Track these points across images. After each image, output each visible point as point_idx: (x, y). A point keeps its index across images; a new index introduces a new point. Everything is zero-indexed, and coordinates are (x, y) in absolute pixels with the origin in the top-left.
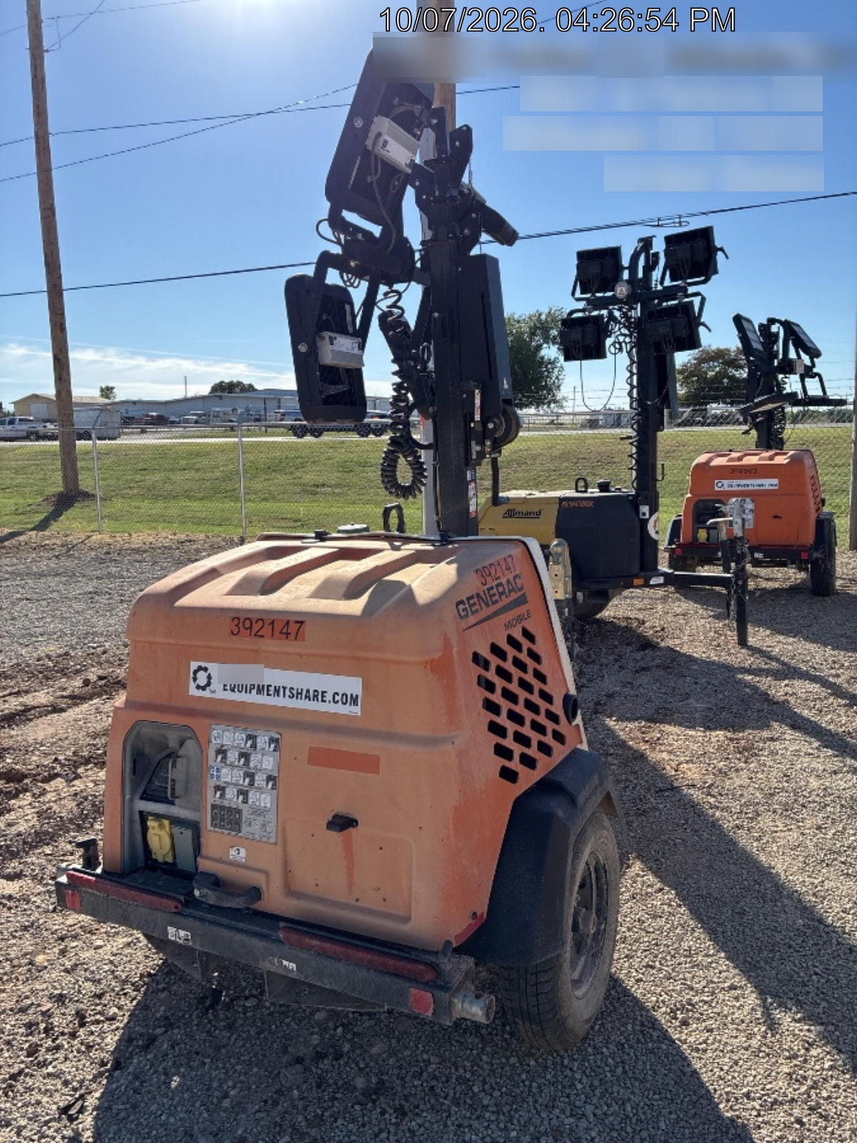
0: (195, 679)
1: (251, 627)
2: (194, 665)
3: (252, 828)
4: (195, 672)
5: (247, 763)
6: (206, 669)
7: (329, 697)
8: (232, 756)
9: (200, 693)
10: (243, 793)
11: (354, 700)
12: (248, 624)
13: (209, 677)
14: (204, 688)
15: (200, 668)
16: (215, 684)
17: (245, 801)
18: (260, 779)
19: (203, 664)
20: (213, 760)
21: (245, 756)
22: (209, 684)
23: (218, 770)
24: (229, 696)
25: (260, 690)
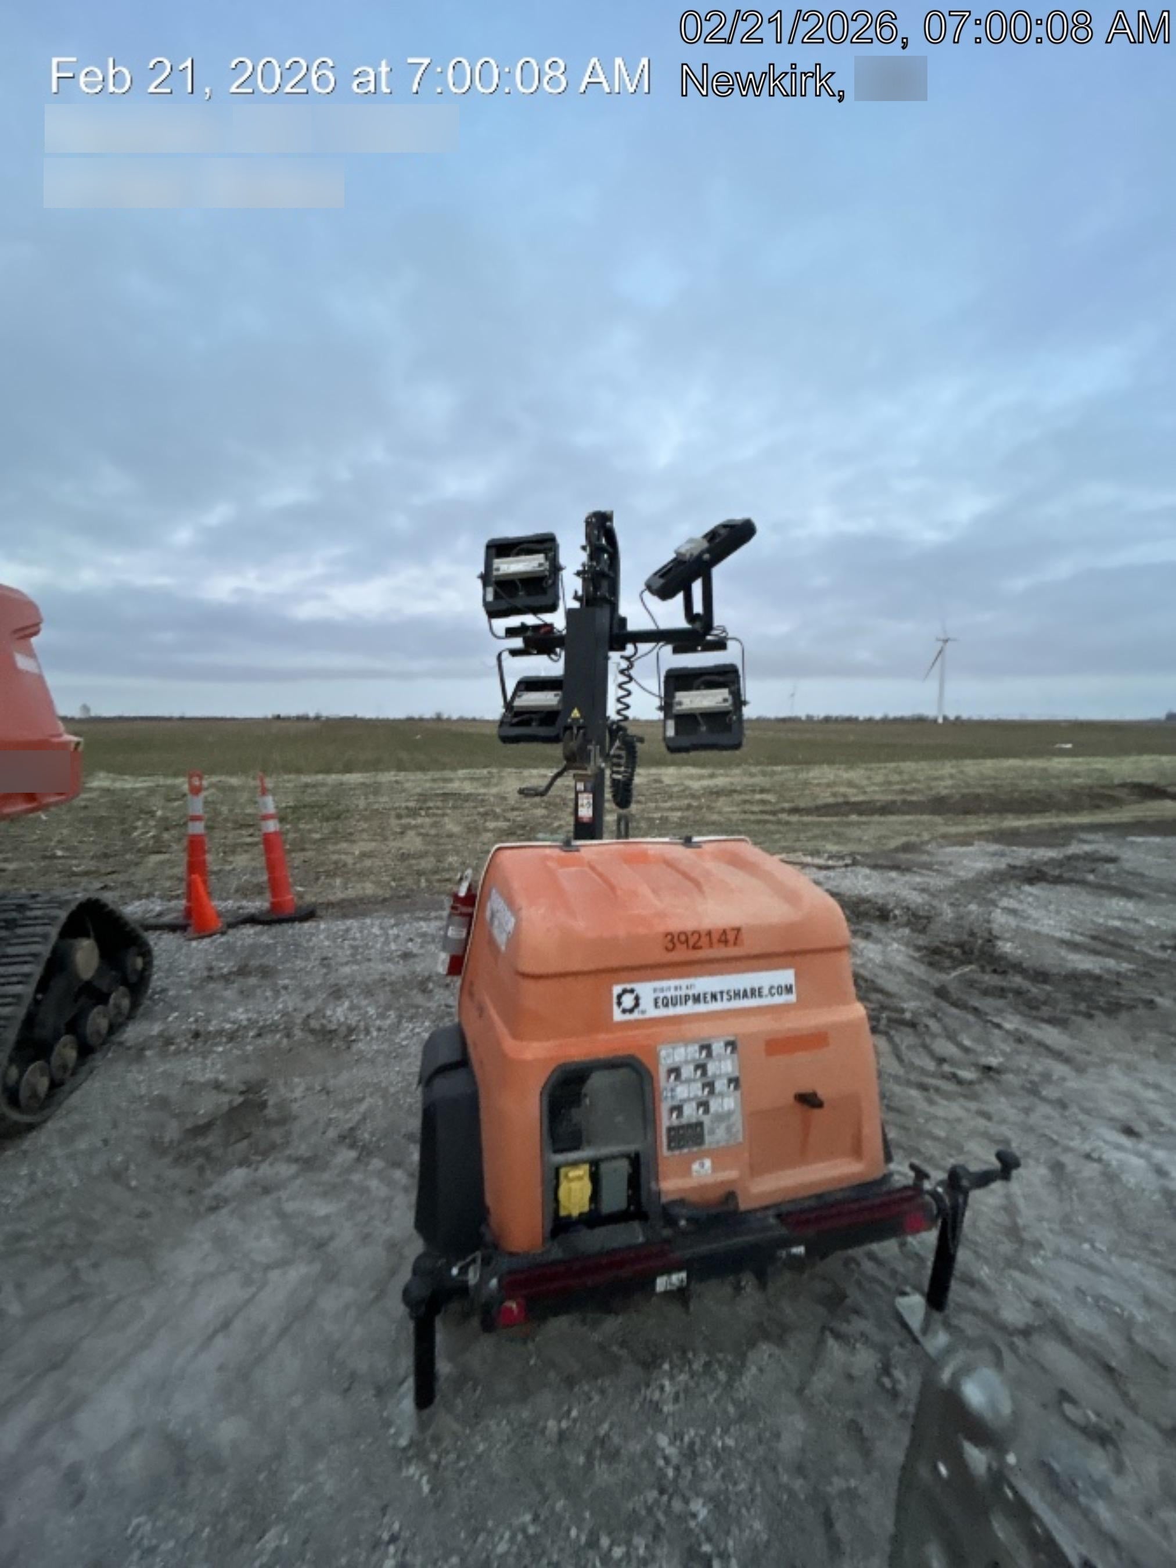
0: (619, 1004)
1: (687, 941)
2: (617, 989)
3: (716, 1136)
4: (619, 997)
5: (704, 1073)
6: (632, 991)
7: (765, 991)
8: (687, 1071)
9: (628, 1017)
10: (704, 1105)
11: (789, 990)
12: (683, 938)
13: (637, 999)
14: (631, 1011)
15: (625, 991)
16: (647, 1003)
17: (707, 1111)
18: (720, 1085)
19: (628, 986)
20: (663, 1081)
21: (701, 1067)
22: (637, 1005)
23: (673, 1090)
24: (663, 1012)
25: (697, 999)
